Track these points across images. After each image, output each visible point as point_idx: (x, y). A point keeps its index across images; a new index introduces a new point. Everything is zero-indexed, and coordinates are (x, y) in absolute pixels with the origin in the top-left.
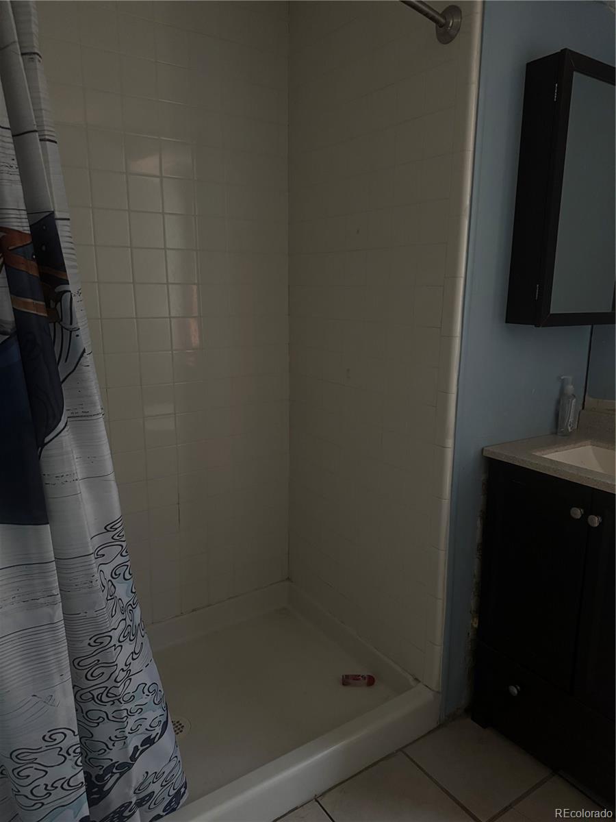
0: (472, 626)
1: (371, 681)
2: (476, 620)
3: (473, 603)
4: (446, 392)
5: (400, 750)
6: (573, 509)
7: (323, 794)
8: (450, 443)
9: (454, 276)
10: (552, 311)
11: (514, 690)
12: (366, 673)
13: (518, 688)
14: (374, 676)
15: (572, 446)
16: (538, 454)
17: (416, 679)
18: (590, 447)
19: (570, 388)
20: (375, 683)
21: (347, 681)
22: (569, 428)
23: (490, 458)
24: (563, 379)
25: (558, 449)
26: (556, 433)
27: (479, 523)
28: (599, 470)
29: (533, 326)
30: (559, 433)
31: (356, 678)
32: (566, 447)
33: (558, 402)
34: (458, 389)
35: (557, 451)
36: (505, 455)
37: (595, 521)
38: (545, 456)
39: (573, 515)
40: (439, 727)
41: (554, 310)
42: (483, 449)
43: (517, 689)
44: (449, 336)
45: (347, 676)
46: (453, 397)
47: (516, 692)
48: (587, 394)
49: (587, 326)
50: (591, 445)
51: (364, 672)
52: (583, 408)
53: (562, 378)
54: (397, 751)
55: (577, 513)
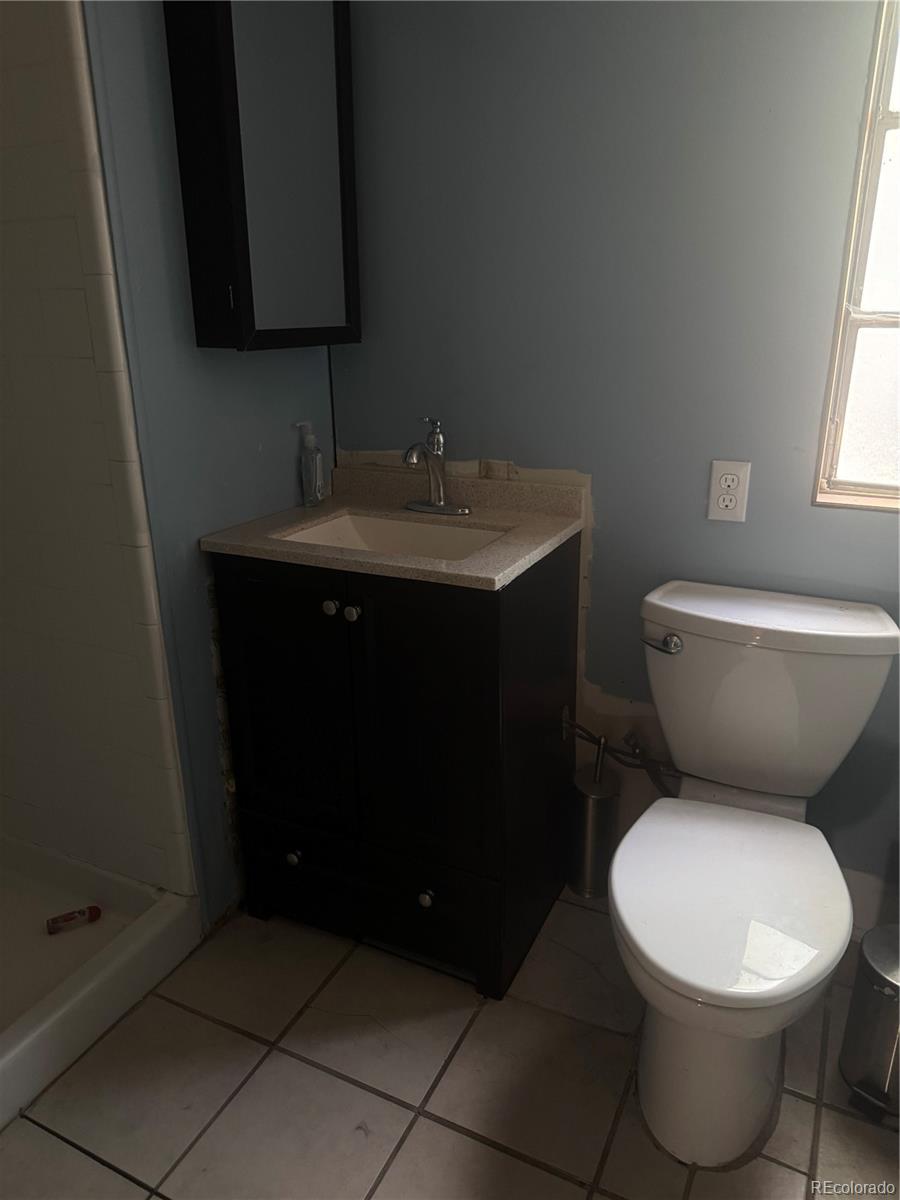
0: (228, 791)
1: (94, 914)
2: (232, 782)
3: (224, 762)
4: (121, 460)
5: (151, 992)
6: (325, 603)
7: (33, 1103)
8: (144, 538)
9: (97, 273)
10: (259, 326)
11: (294, 859)
12: (83, 906)
13: (299, 853)
14: (100, 907)
15: (324, 518)
16: (274, 537)
17: (161, 889)
18: (348, 517)
19: (311, 439)
20: (102, 915)
21: (54, 927)
22: (319, 495)
23: (212, 553)
24: (300, 427)
25: (303, 526)
26: (303, 504)
27: (213, 648)
28: (362, 546)
29: (235, 350)
30: (307, 505)
31: (69, 918)
32: (315, 522)
33: (300, 461)
34: (140, 455)
35: (303, 529)
36: (231, 545)
37: (353, 614)
38: (287, 539)
39: (326, 611)
40: (205, 940)
41: (261, 323)
42: (199, 542)
43: (298, 857)
44: (109, 372)
45: (55, 920)
46: (134, 468)
47: (296, 859)
48: (338, 446)
49: (320, 347)
50: (350, 514)
51: (83, 905)
52: (336, 466)
53: (298, 425)
54: (145, 997)
55: (331, 608)
